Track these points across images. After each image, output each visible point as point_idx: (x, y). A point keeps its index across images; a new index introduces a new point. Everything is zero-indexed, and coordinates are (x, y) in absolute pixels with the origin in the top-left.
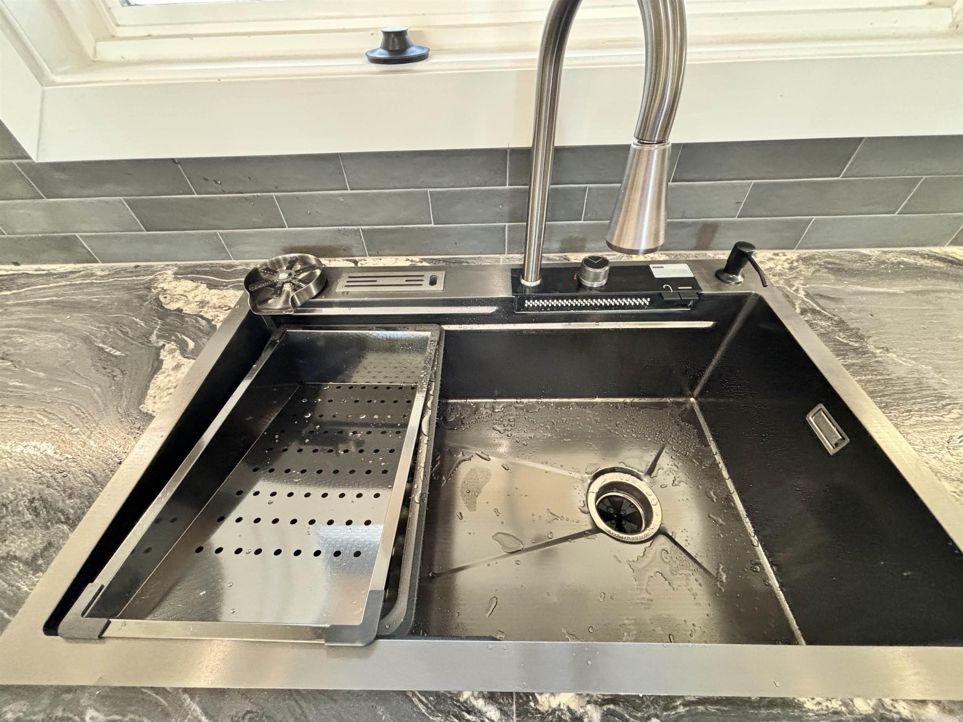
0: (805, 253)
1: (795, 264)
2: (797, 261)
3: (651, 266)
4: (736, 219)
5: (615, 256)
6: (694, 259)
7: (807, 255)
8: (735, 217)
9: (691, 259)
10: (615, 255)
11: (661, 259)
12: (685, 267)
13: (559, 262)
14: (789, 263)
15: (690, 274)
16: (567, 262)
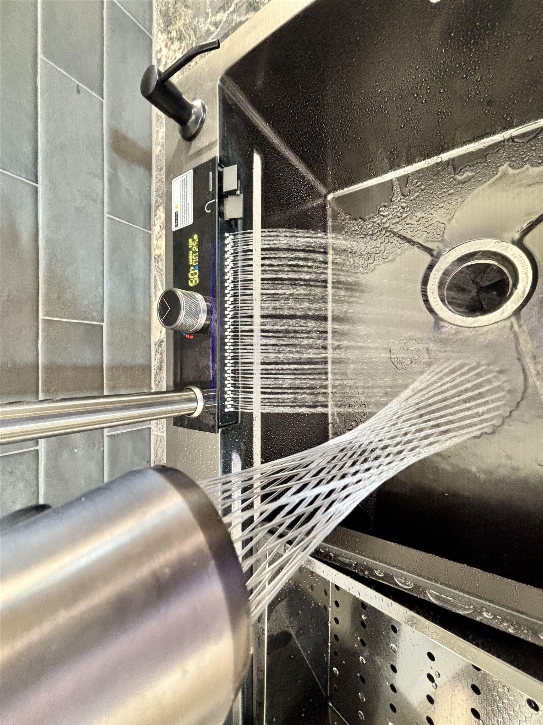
0: (159, 25)
1: (174, 34)
2: (169, 32)
3: (174, 229)
4: (105, 102)
5: (158, 278)
6: (163, 171)
7: (161, 21)
8: (102, 102)
9: (164, 176)
10: (155, 277)
11: (163, 215)
12: (176, 183)
13: (164, 355)
14: (172, 43)
15: (189, 175)
16: (164, 344)
